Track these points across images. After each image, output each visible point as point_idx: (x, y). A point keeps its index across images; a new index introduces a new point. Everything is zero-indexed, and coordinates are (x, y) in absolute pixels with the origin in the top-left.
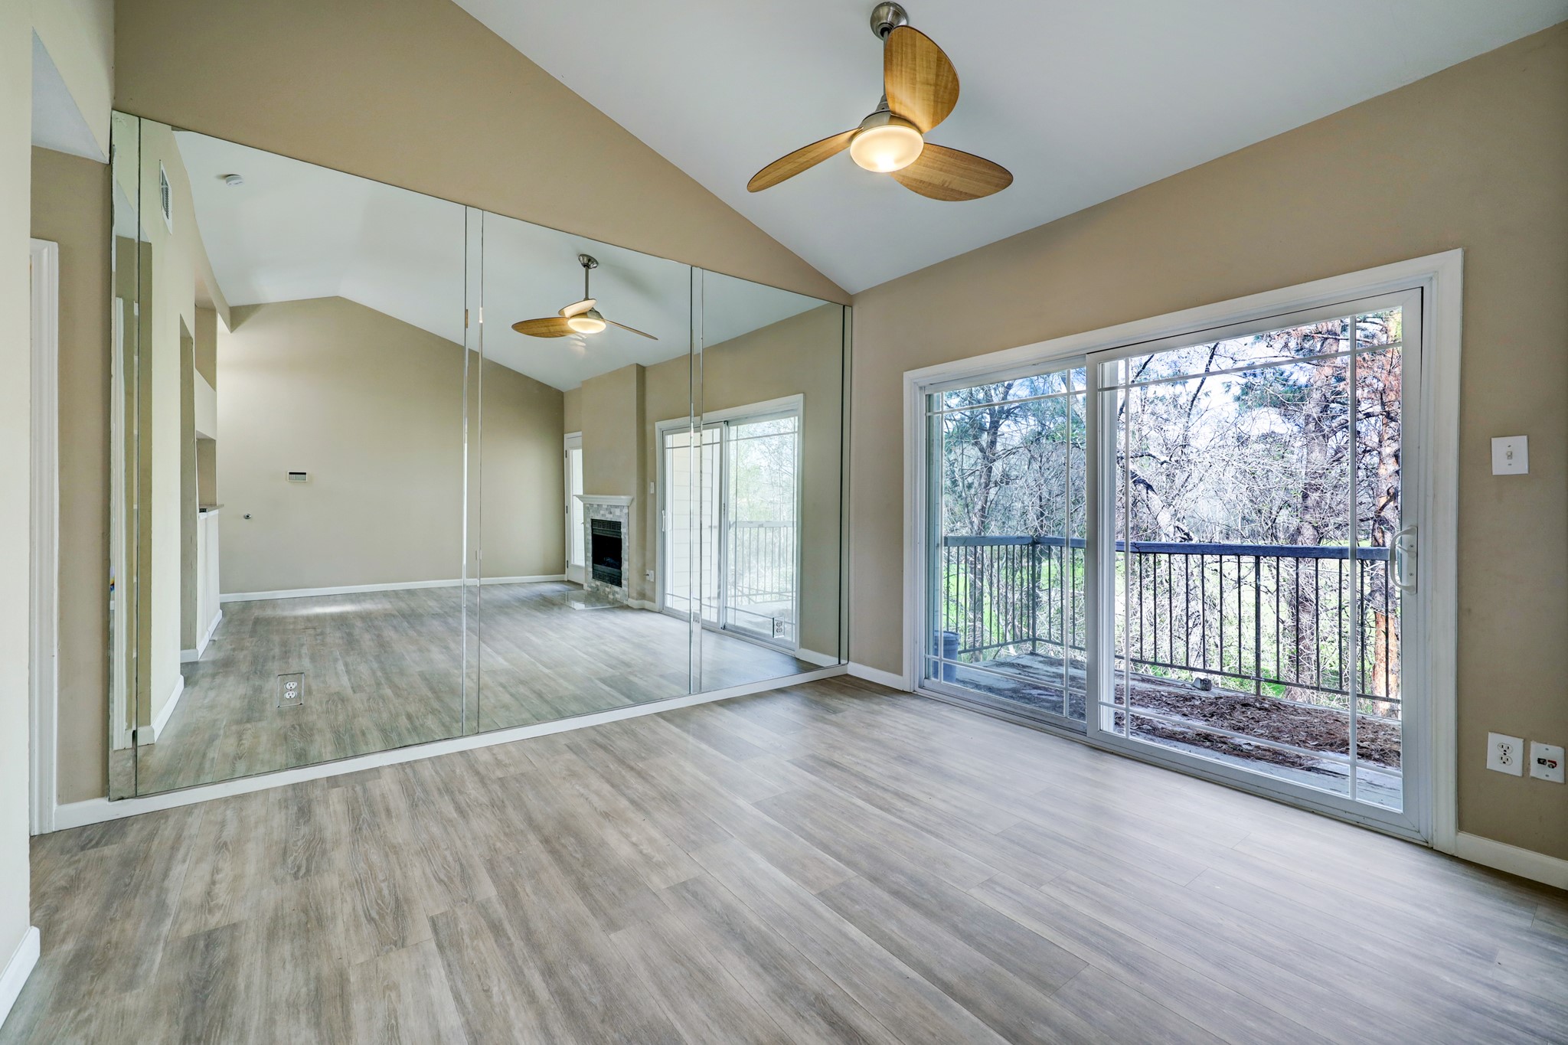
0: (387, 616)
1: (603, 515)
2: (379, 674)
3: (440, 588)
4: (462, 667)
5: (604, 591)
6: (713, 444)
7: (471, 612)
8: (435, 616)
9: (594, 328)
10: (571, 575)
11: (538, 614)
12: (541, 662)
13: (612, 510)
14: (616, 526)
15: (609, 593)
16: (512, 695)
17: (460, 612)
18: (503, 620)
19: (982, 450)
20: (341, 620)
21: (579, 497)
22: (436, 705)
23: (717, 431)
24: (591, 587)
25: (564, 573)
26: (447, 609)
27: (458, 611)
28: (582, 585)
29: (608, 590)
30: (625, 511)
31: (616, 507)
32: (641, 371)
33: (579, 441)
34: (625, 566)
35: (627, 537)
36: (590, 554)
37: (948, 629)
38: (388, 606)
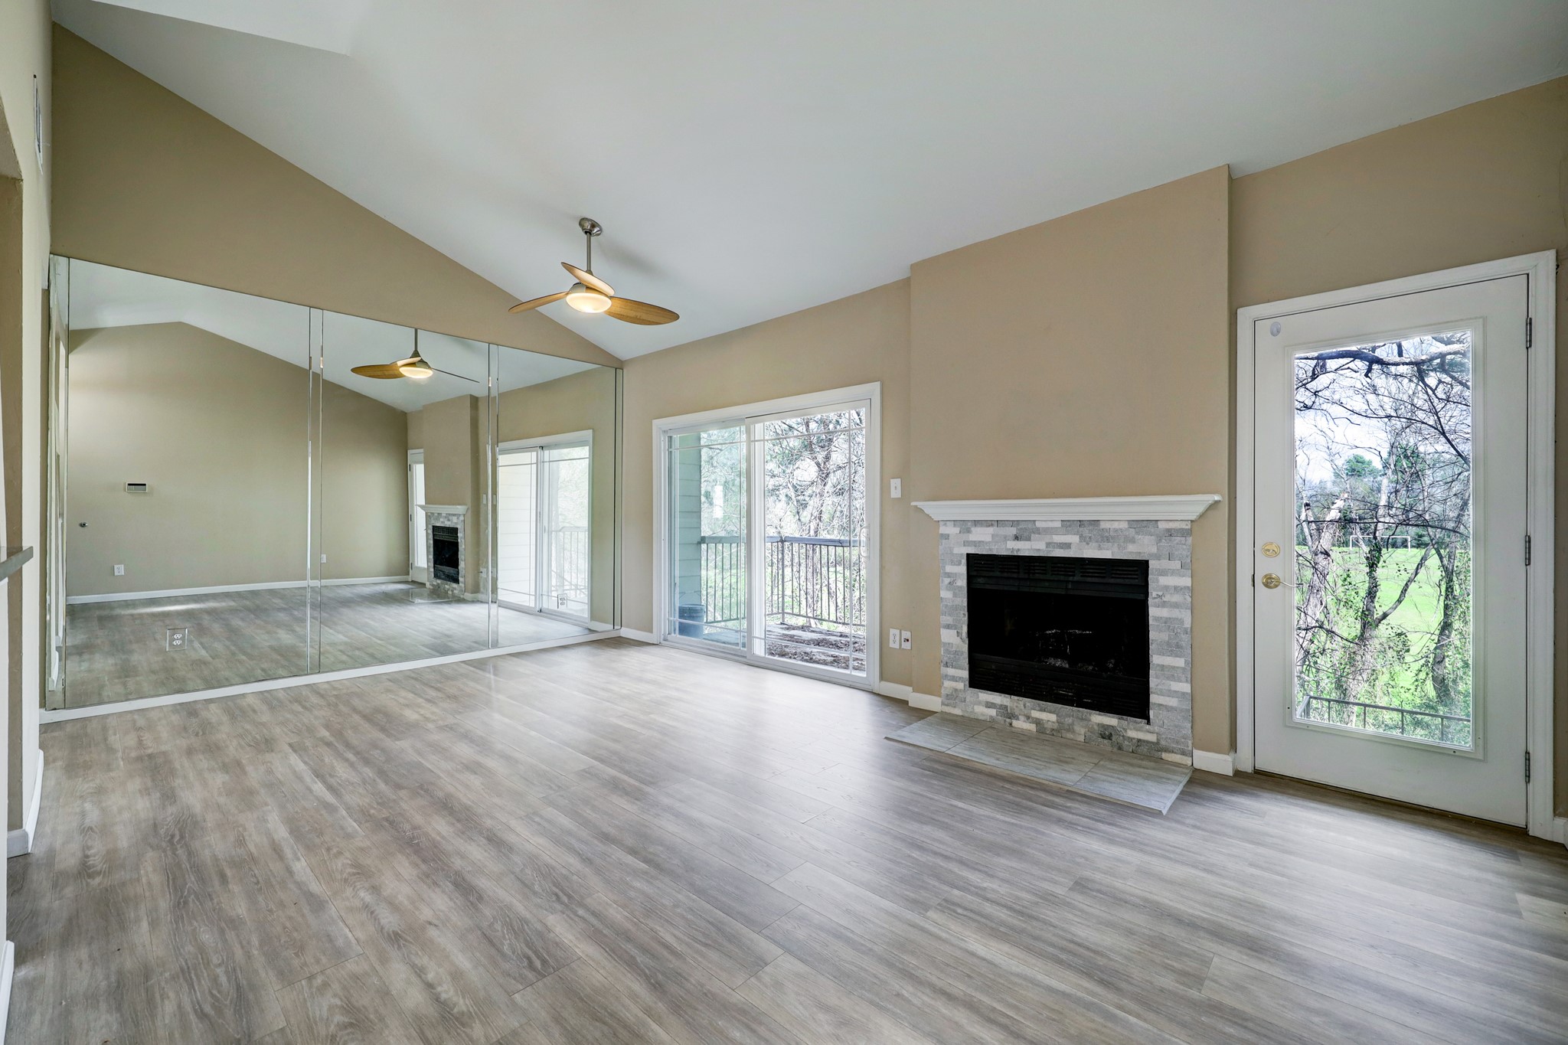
0: (233, 611)
1: (442, 522)
2: (233, 648)
3: (284, 589)
4: (306, 642)
5: (444, 588)
6: (531, 464)
7: (314, 606)
8: (280, 610)
9: (420, 375)
10: (413, 575)
11: (379, 606)
12: (376, 637)
13: (450, 518)
14: (454, 531)
15: (448, 590)
16: (348, 656)
17: (306, 606)
18: (345, 611)
19: (818, 464)
20: (188, 615)
21: (422, 507)
22: (286, 663)
23: (534, 454)
24: (433, 585)
25: (408, 574)
26: (292, 602)
27: (303, 606)
28: (425, 584)
29: (447, 587)
30: (462, 518)
31: (454, 515)
32: (474, 401)
33: (421, 457)
34: (462, 565)
35: (463, 541)
36: (431, 557)
37: (783, 621)
38: (232, 604)
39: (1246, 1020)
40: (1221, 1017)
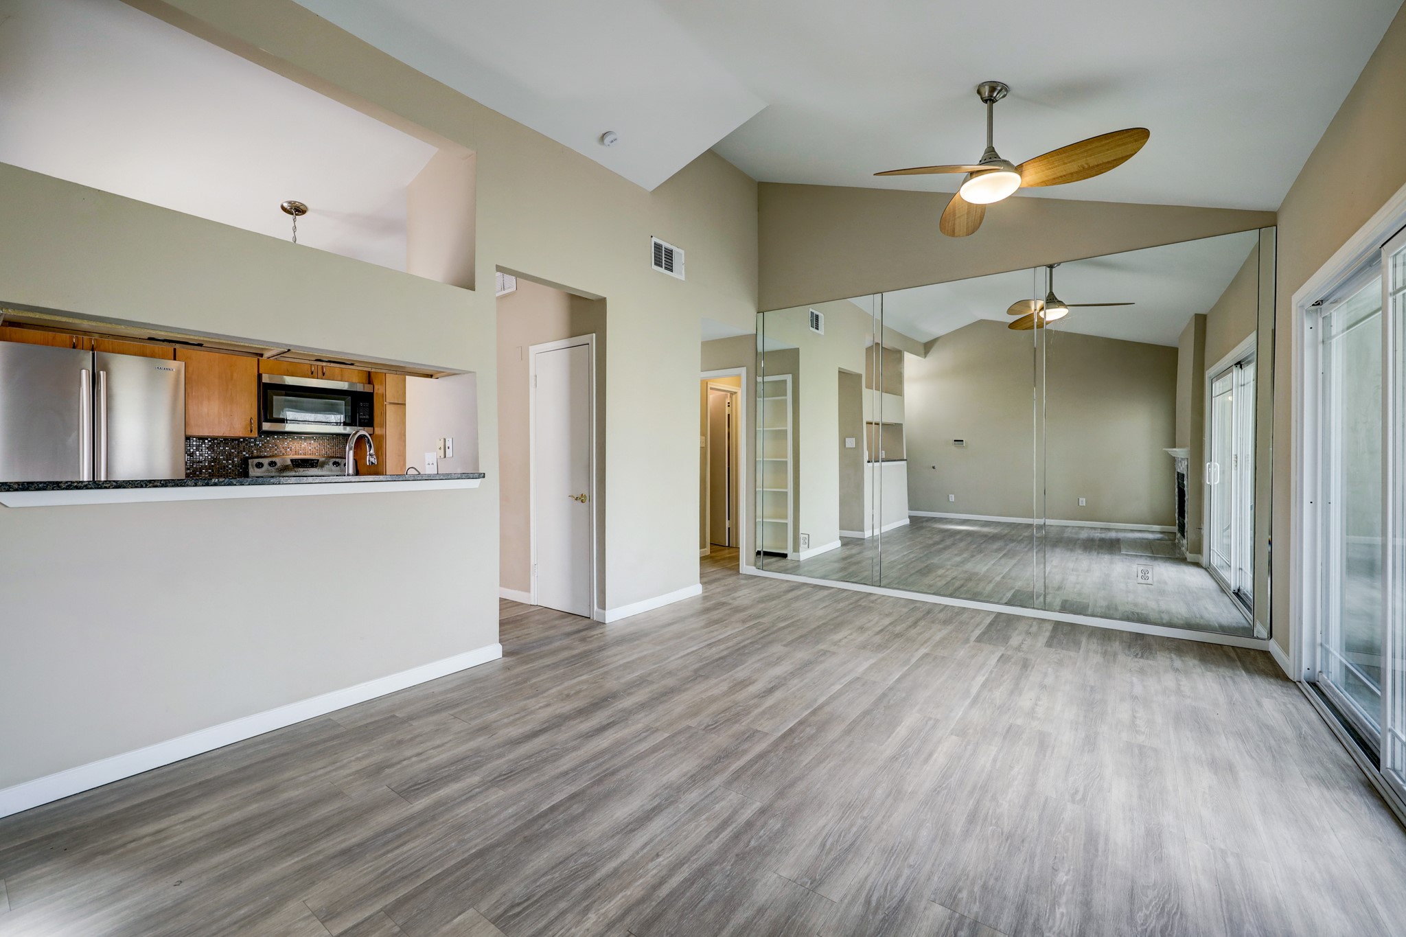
1: (1179, 468)
13: (1182, 462)
14: (1183, 477)
24: (1178, 539)
30: (1186, 463)
32: (1202, 320)
35: (1187, 489)
39: (241, 927)
40: (258, 911)
